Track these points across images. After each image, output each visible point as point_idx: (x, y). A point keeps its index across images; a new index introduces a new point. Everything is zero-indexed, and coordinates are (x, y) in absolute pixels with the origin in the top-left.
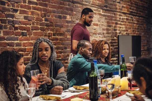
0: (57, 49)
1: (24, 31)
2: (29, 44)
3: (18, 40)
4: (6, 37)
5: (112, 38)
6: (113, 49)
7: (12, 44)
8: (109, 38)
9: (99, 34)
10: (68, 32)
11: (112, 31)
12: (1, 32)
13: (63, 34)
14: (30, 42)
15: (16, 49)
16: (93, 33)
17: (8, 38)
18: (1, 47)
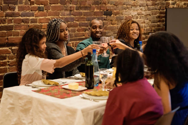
0: (80, 26)
1: (41, 6)
2: (45, 20)
3: (33, 16)
4: (21, 13)
5: (161, 11)
6: (162, 25)
7: (27, 20)
8: (156, 10)
9: (140, 6)
10: (95, 5)
11: (162, 2)
12: (16, 8)
13: (89, 7)
14: (47, 17)
15: (31, 26)
16: (132, 4)
17: (23, 14)
18: (15, 24)
